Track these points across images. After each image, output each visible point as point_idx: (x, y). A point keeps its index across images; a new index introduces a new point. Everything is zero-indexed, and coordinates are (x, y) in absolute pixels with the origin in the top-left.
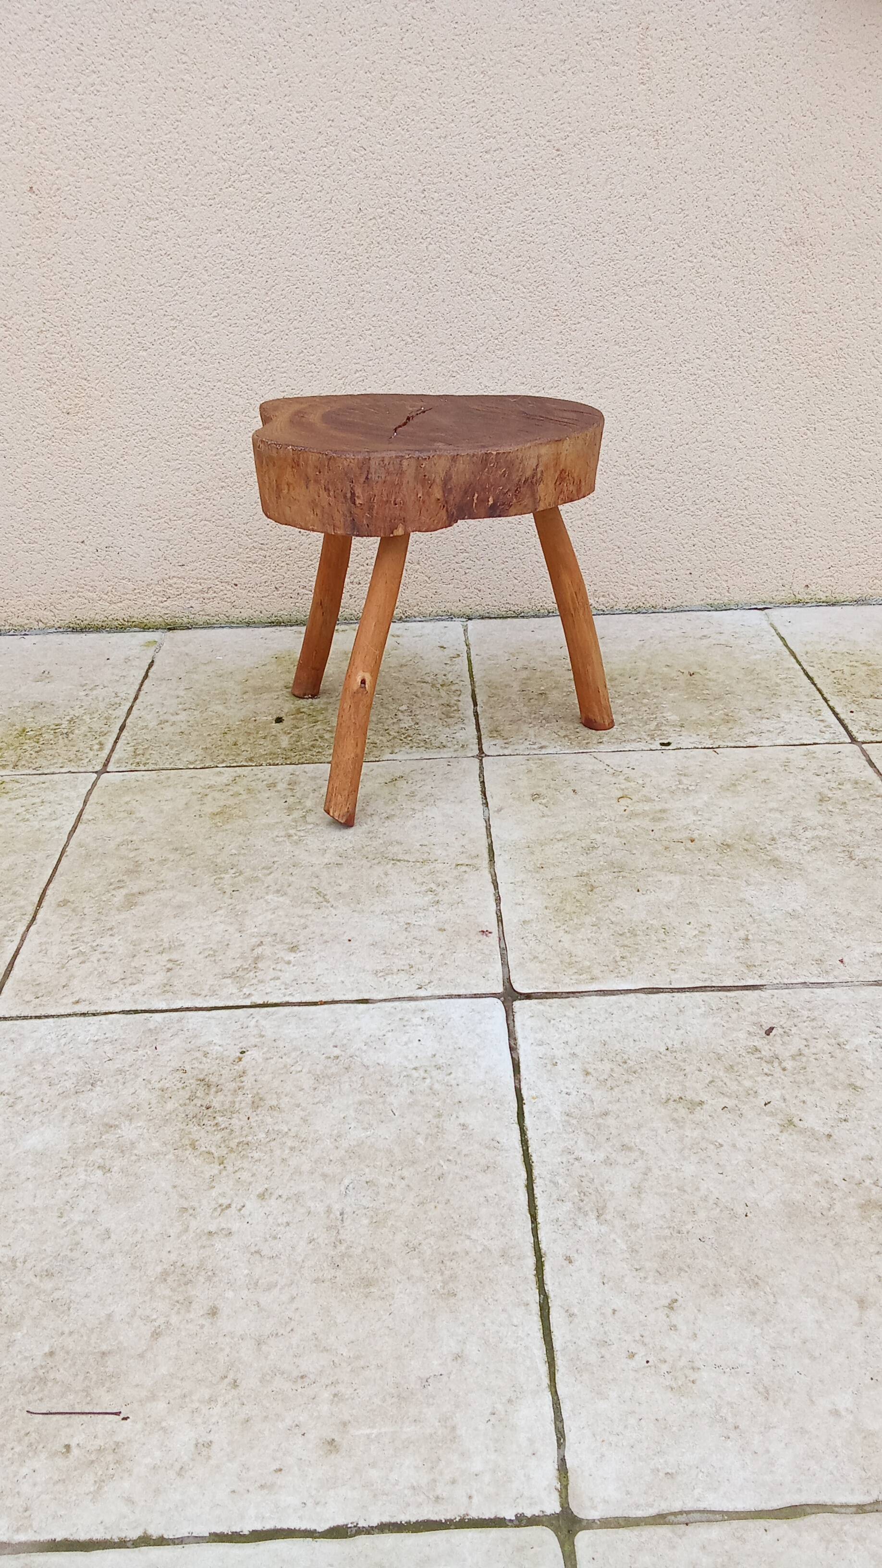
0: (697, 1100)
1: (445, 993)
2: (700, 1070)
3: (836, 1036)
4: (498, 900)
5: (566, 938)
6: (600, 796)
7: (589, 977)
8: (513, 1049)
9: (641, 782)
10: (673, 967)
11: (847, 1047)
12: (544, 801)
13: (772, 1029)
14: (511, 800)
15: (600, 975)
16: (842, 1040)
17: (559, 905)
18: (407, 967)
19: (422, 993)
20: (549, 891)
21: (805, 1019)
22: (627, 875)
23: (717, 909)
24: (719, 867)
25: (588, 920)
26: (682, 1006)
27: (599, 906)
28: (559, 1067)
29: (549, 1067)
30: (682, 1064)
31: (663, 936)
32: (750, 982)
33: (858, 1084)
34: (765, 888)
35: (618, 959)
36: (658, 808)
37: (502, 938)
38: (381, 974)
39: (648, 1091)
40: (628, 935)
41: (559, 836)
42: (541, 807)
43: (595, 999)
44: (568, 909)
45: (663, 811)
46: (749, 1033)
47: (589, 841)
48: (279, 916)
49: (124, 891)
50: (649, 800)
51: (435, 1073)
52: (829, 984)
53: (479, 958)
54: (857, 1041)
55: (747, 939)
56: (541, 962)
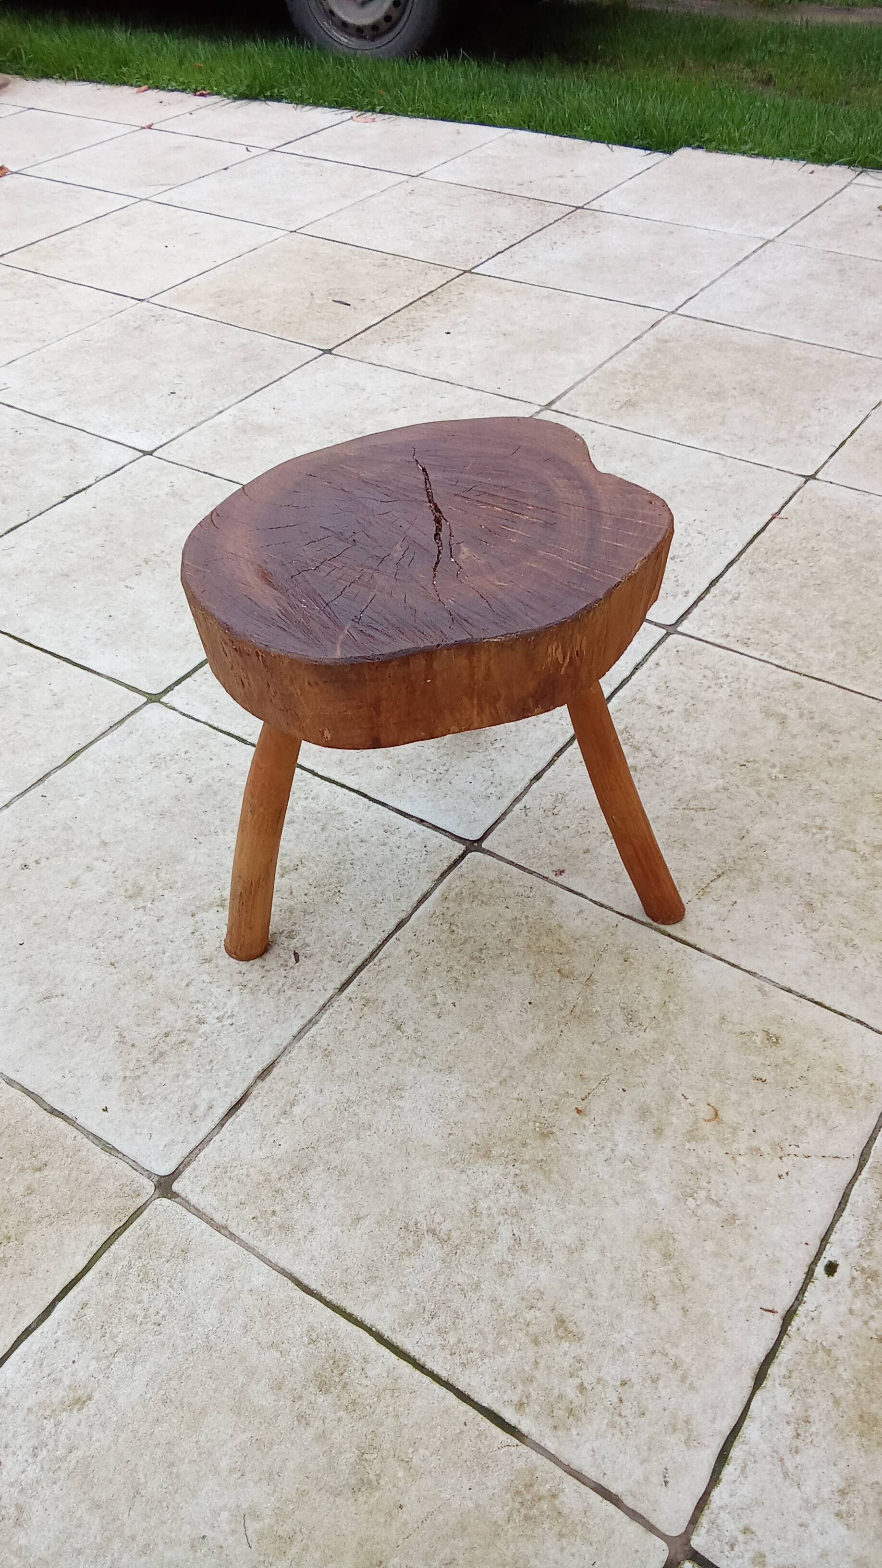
0: (286, 876)
1: (508, 817)
2: (306, 895)
3: (252, 992)
4: (602, 905)
5: (509, 914)
6: (734, 1097)
7: (450, 897)
8: (421, 821)
9: (741, 1160)
10: (413, 953)
11: (237, 988)
12: (758, 1040)
13: (297, 960)
14: (779, 1013)
15: (446, 904)
16: (246, 991)
17: (557, 936)
18: (555, 811)
19: (518, 806)
20: (584, 942)
21: (285, 988)
22: (563, 1013)
23: (455, 1040)
24: (516, 1096)
25: (519, 942)
26: (370, 928)
27: (532, 962)
28: (382, 832)
29: (386, 827)
30: (321, 890)
31: (454, 974)
32: (351, 987)
33: (207, 965)
34: (452, 1105)
35: (454, 928)
36: (668, 1132)
37: (545, 878)
38: (560, 796)
39: (318, 859)
40: (477, 954)
41: (672, 1007)
42: (744, 1029)
43: (426, 887)
44: (545, 939)
45: (658, 1132)
46: (307, 945)
47: (645, 1025)
48: (686, 777)
49: (793, 714)
50: (692, 1135)
51: (435, 777)
52: (297, 1037)
53: (530, 852)
54: (235, 999)
55: (399, 1028)
56: (492, 882)
